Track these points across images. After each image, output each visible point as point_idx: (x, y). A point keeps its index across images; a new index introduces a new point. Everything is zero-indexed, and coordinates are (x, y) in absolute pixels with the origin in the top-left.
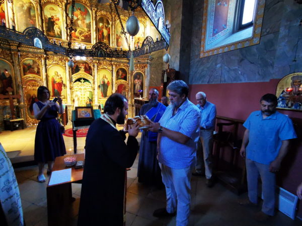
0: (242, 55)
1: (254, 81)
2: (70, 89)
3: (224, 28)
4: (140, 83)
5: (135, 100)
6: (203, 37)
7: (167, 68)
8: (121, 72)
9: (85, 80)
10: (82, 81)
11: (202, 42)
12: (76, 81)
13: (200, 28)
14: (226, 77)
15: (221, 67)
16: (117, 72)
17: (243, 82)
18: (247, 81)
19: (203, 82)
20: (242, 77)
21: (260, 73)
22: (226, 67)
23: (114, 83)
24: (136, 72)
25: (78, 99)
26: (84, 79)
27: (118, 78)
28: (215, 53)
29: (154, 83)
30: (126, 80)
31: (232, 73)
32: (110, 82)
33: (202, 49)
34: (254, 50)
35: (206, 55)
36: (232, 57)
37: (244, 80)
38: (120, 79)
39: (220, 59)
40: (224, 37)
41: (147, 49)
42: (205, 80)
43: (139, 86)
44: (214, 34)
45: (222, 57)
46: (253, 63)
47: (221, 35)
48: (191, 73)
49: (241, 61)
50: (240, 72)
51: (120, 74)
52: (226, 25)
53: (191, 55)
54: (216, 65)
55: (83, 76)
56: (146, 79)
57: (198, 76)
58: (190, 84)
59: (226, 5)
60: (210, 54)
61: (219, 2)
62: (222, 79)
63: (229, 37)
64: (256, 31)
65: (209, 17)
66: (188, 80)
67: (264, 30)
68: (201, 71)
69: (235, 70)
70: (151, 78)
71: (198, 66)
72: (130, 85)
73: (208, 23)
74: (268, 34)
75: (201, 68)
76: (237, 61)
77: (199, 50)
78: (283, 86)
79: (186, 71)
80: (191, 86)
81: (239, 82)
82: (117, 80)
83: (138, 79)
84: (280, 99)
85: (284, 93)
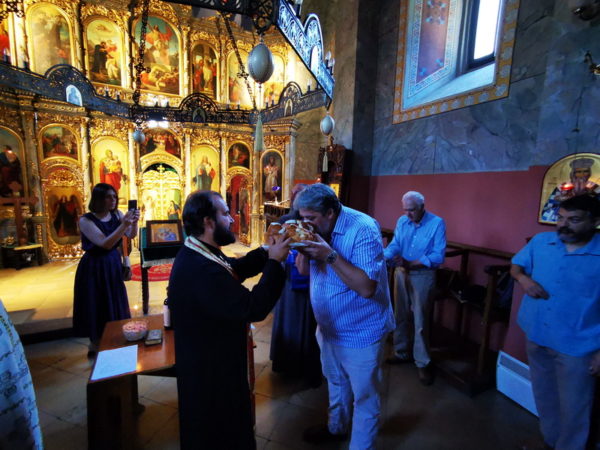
0: (475, 118)
1: (500, 170)
2: (137, 185)
3: (439, 67)
4: (275, 173)
5: (266, 206)
6: (398, 82)
7: (329, 144)
8: (237, 152)
9: (167, 167)
10: (161, 168)
11: (397, 94)
12: (148, 169)
13: (393, 67)
14: (444, 161)
15: (434, 142)
16: (231, 152)
17: (478, 170)
18: (485, 170)
19: (399, 170)
20: (475, 162)
21: (510, 153)
22: (444, 142)
23: (224, 173)
24: (266, 151)
25: (153, 205)
26: (165, 166)
27: (231, 164)
28: (423, 113)
29: (303, 174)
30: (248, 167)
31: (456, 153)
32: (217, 170)
33: (396, 106)
34: (498, 108)
35: (405, 118)
36: (454, 123)
37: (479, 168)
38: (236, 164)
39: (431, 127)
40: (439, 84)
41: (289, 107)
42: (403, 166)
43: (273, 179)
44: (420, 78)
45: (436, 122)
46: (497, 135)
47: (433, 79)
48: (376, 153)
49: (472, 131)
50: (471, 152)
51: (237, 156)
52: (442, 60)
53: (376, 119)
54: (425, 137)
55: (162, 159)
56: (287, 166)
57: (388, 159)
58: (373, 174)
59: (442, 23)
60: (413, 116)
61: (428, 16)
62: (437, 165)
63: (448, 82)
64: (501, 73)
65: (409, 45)
66: (370, 167)
67: (516, 71)
68: (395, 150)
69: (461, 148)
70: (297, 164)
71: (390, 139)
72: (255, 178)
73: (408, 57)
74: (524, 77)
75: (396, 144)
76: (465, 131)
77: (392, 109)
78: (555, 178)
79: (365, 149)
80: (376, 178)
81: (470, 171)
82: (230, 167)
83: (272, 166)
84: (550, 205)
85: (558, 193)
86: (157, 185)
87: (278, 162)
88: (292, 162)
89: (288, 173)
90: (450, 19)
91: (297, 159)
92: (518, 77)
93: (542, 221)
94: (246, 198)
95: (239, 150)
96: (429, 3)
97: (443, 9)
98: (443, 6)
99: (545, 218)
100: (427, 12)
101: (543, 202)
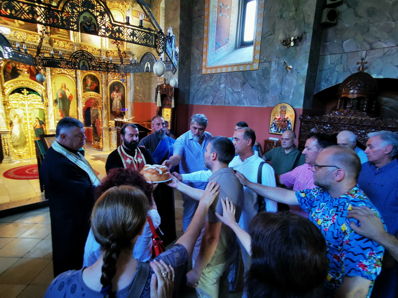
0: (244, 78)
1: (255, 106)
3: (226, 43)
4: (120, 97)
6: (205, 49)
9: (31, 91)
10: (25, 91)
11: (204, 56)
12: (13, 92)
13: (202, 39)
14: (230, 99)
15: (225, 88)
17: (246, 105)
18: (249, 105)
19: (205, 102)
20: (245, 101)
21: (260, 99)
22: (229, 89)
23: (80, 96)
24: (113, 81)
26: (28, 89)
27: (85, 90)
28: (219, 71)
30: (99, 93)
31: (236, 95)
33: (204, 64)
34: (254, 75)
35: (209, 72)
36: (235, 79)
37: (246, 104)
38: (89, 90)
39: (223, 80)
40: (226, 52)
42: (208, 100)
44: (216, 49)
45: (226, 77)
46: (254, 88)
47: (224, 50)
48: (192, 90)
49: (243, 84)
50: (242, 96)
51: (89, 84)
52: (228, 39)
53: (192, 69)
54: (220, 84)
55: (26, 85)
56: (129, 93)
57: (200, 95)
58: (190, 103)
59: (228, 17)
60: (214, 71)
61: (221, 13)
62: (227, 101)
63: (231, 53)
64: (256, 57)
65: (210, 28)
66: (189, 99)
67: (262, 57)
68: (203, 90)
69: (238, 93)
70: (135, 91)
71: (200, 83)
72: (104, 100)
73: (210, 35)
74: (265, 62)
75: (203, 86)
76: (239, 84)
77: (201, 65)
78: (275, 113)
79: (186, 88)
80: (192, 106)
81: (242, 106)
82: (84, 92)
83: (117, 92)
84: (273, 125)
85: (276, 120)
86: (22, 105)
87: (121, 90)
88: (132, 90)
89: (129, 98)
90: (232, 15)
91: (135, 87)
92: (263, 61)
93: (270, 132)
94: (97, 115)
95: (91, 79)
96: (221, 5)
97: (228, 9)
98: (228, 7)
99: (271, 131)
100: (220, 10)
101: (271, 124)
